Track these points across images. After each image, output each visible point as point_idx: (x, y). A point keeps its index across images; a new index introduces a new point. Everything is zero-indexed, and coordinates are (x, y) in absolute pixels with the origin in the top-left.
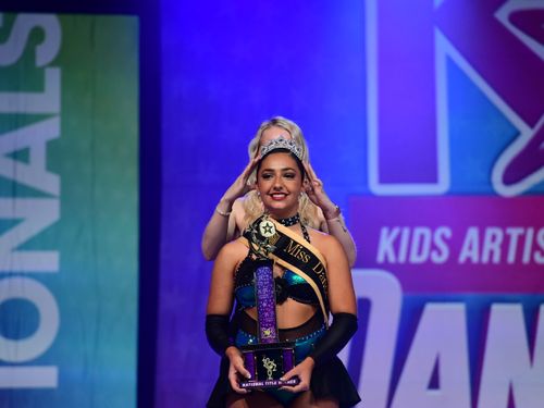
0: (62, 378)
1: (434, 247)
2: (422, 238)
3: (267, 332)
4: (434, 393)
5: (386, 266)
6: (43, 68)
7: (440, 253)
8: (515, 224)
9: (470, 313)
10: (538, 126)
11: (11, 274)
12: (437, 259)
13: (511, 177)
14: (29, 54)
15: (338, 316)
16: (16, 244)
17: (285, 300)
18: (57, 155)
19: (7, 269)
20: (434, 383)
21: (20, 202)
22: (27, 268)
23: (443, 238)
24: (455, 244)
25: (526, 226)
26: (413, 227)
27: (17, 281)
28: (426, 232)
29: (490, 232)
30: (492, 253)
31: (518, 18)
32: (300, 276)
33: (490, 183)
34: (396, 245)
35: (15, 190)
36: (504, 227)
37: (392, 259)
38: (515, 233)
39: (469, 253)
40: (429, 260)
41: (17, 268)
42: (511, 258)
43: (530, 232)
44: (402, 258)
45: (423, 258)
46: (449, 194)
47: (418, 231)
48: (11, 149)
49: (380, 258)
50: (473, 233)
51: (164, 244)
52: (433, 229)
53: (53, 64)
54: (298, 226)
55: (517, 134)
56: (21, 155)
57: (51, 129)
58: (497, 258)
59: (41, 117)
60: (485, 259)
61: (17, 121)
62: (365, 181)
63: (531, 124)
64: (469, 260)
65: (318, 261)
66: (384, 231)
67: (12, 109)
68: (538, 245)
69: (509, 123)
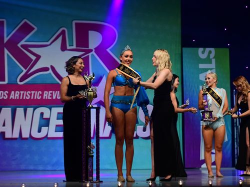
1: (4, 95)
2: (1, 93)
4: (4, 127)
8: (22, 91)
9: (12, 110)
10: (27, 69)
12: (5, 98)
13: (21, 80)
20: (4, 125)
23: (6, 93)
24: (9, 95)
29: (17, 92)
30: (17, 97)
31: (22, 46)
33: (17, 82)
36: (20, 91)
38: (22, 92)
39: (12, 97)
40: (3, 98)
42: (21, 98)
43: (25, 92)
45: (2, 98)
46: (7, 84)
50: (13, 92)
52: (4, 91)
55: (23, 71)
58: (18, 98)
60: (15, 98)
63: (26, 69)
64: (12, 98)
68: (27, 95)
69: (21, 68)
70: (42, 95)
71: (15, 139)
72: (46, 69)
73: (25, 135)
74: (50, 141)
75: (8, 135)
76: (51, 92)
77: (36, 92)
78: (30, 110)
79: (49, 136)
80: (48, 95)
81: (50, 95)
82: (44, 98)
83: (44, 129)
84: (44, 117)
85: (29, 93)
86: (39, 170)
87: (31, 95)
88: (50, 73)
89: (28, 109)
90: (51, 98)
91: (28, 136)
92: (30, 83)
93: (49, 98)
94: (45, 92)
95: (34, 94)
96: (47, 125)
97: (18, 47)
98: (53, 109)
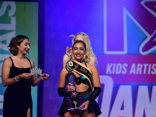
1: (122, 69)
2: (119, 67)
3: (74, 94)
4: (122, 111)
5: (109, 75)
6: (10, 17)
7: (124, 71)
8: (146, 63)
9: (133, 88)
10: (153, 35)
12: (123, 73)
13: (145, 49)
14: (7, 13)
15: (96, 88)
17: (80, 83)
20: (122, 108)
21: (4, 55)
23: (125, 67)
24: (129, 69)
25: (149, 63)
26: (116, 64)
28: (120, 65)
29: (138, 65)
30: (139, 71)
32: (85, 77)
33: (139, 51)
34: (112, 69)
36: (142, 64)
37: (110, 72)
38: (146, 65)
39: (132, 71)
40: (121, 73)
42: (145, 73)
43: (150, 65)
44: (113, 72)
45: (119, 72)
46: (127, 54)
47: (118, 65)
48: (1, 40)
49: (107, 72)
50: (134, 65)
52: (122, 64)
53: (13, 16)
54: (84, 63)
55: (147, 37)
56: (4, 42)
57: (13, 34)
58: (140, 73)
59: (10, 31)
60: (137, 73)
61: (3, 32)
62: (103, 50)
63: (151, 34)
64: (132, 73)
65: (90, 72)
66: (108, 65)
67: (2, 29)
68: (152, 69)
69: (144, 34)
85: (155, 67)
89: (154, 87)
97: (141, 6)
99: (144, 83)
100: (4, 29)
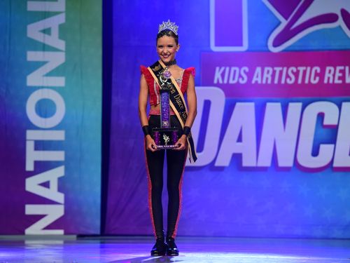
0: (67, 136)
1: (240, 76)
2: (235, 71)
4: (239, 144)
5: (218, 85)
7: (243, 79)
8: (278, 66)
9: (256, 107)
11: (43, 87)
12: (242, 82)
16: (45, 73)
18: (63, 31)
19: (41, 85)
20: (240, 139)
21: (46, 53)
22: (50, 85)
23: (245, 71)
24: (250, 75)
25: (283, 66)
26: (231, 67)
27: (46, 90)
28: (237, 69)
29: (266, 69)
30: (267, 79)
33: (267, 46)
34: (223, 75)
35: (45, 48)
36: (273, 68)
37: (221, 82)
38: (278, 69)
39: (257, 79)
40: (238, 82)
41: (45, 85)
42: (276, 81)
43: (285, 69)
44: (225, 82)
45: (235, 81)
46: (247, 51)
47: (233, 69)
48: (42, 28)
49: (215, 82)
50: (258, 70)
51: (114, 74)
55: (280, 23)
56: (47, 31)
57: (61, 19)
58: (269, 82)
59: (56, 13)
60: (264, 82)
61: (46, 15)
62: (209, 45)
63: (286, 19)
64: (256, 82)
66: (217, 69)
67: (43, 10)
68: (288, 75)
69: (277, 19)
70: (321, 75)
71: (264, 169)
72: (331, 18)
73: (285, 161)
74: (338, 175)
75: (248, 161)
76: (342, 68)
77: (309, 69)
78: (295, 108)
79: (336, 164)
80: (334, 75)
81: (338, 74)
82: (326, 81)
83: (326, 150)
84: (326, 122)
85: (292, 72)
86: (316, 238)
87: (296, 74)
88: (340, 27)
89: (291, 105)
90: (340, 82)
91: (290, 164)
92: (297, 48)
93: (337, 81)
94: (328, 68)
95: (305, 72)
96: (333, 140)
98: (344, 104)
99: (274, 99)
100: (47, 10)
